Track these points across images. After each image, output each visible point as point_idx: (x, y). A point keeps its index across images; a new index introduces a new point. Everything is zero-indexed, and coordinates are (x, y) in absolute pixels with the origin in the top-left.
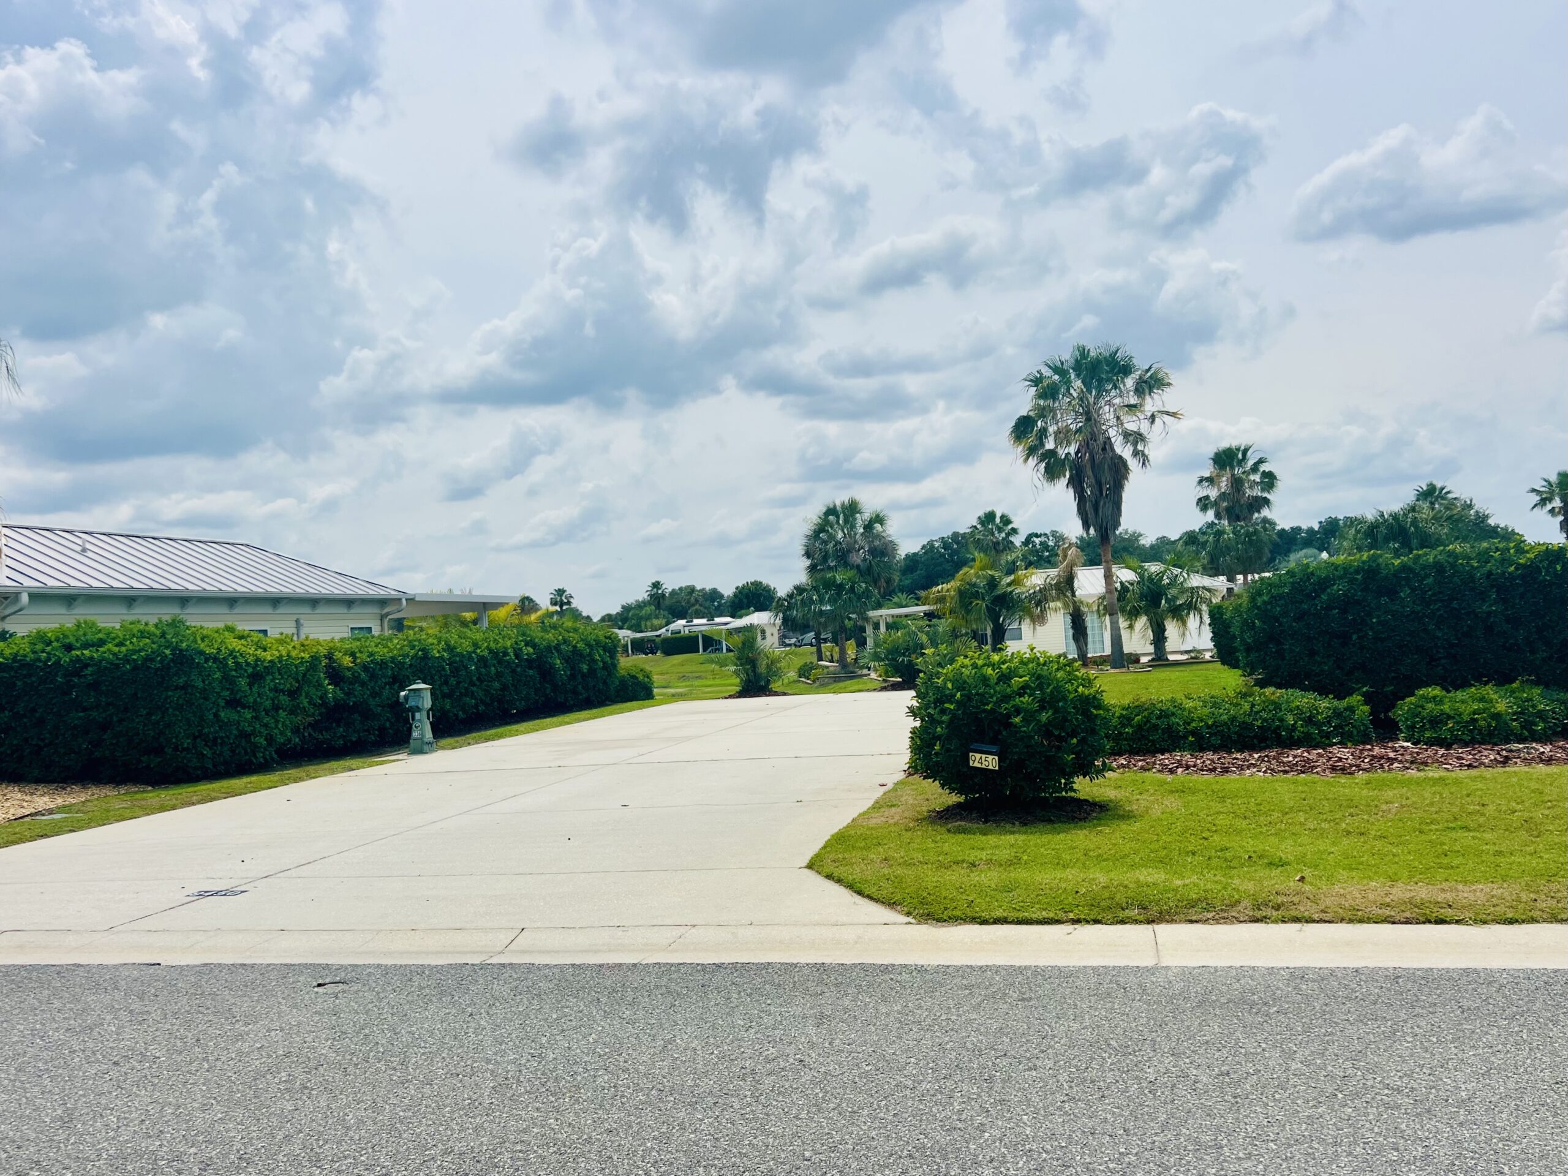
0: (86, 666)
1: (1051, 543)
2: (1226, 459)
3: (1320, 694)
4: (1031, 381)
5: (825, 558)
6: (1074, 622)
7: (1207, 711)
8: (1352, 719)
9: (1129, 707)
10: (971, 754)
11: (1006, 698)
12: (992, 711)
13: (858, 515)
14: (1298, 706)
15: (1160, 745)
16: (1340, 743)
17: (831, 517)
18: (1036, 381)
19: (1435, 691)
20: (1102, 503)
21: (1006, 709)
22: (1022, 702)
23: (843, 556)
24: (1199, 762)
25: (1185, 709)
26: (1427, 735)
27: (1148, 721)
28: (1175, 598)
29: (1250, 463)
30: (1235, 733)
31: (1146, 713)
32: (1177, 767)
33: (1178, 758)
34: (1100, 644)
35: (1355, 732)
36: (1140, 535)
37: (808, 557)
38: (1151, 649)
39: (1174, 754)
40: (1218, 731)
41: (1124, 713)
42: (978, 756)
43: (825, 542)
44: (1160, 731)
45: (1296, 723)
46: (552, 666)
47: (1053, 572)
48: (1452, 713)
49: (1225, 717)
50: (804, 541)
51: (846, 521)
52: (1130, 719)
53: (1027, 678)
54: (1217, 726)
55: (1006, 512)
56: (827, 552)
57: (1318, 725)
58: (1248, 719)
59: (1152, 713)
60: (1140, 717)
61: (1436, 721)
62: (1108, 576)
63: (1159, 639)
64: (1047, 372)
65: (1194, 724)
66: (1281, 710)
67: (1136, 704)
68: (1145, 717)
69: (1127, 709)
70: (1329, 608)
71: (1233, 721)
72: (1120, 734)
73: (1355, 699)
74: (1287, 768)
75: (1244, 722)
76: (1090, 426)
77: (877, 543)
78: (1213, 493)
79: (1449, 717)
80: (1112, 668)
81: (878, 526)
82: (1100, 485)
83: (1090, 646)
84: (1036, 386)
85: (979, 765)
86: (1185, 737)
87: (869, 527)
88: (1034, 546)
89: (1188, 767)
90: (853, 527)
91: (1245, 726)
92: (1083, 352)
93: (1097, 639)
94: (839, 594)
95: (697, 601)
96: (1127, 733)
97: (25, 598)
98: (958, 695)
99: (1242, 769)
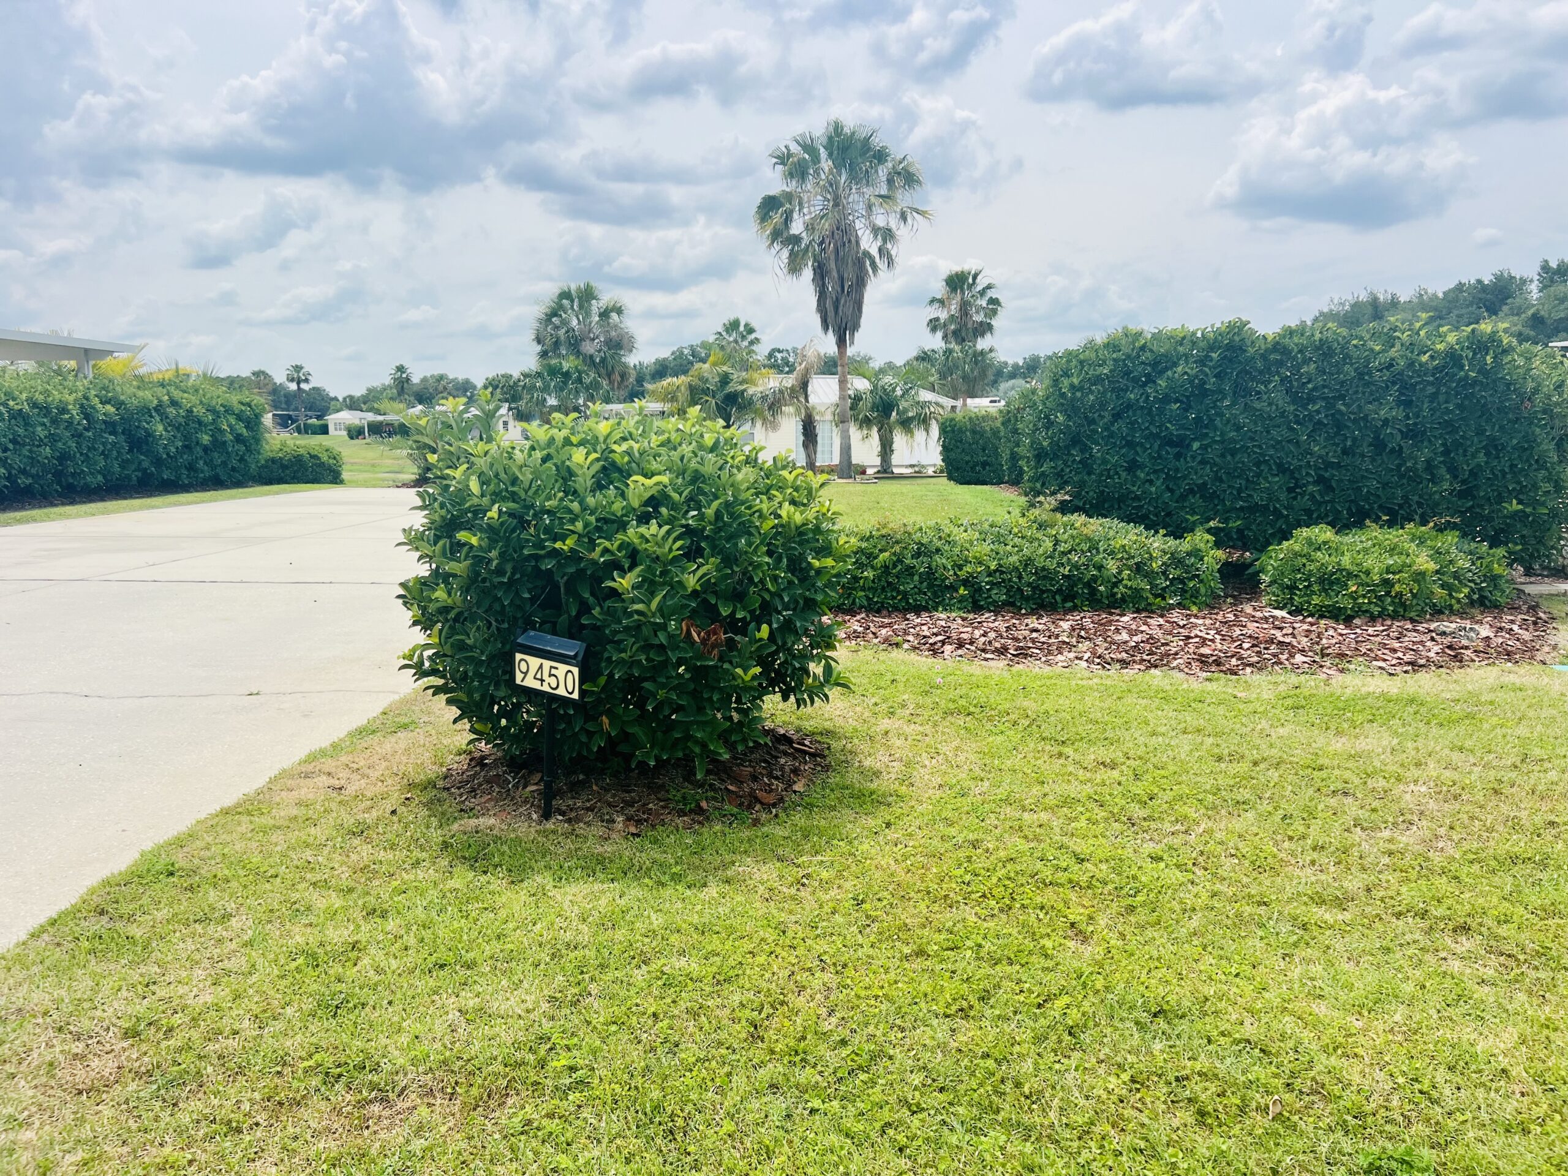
1: (791, 360)
2: (957, 282)
3: (1147, 528)
4: (778, 157)
5: (557, 344)
6: (805, 428)
7: (986, 548)
8: (1197, 569)
9: (871, 536)
10: (519, 656)
11: (612, 524)
12: (574, 556)
13: (594, 302)
14: (1124, 546)
15: (915, 600)
16: (1180, 605)
17: (565, 302)
18: (783, 159)
19: (1323, 533)
20: (842, 301)
21: (606, 551)
22: (642, 536)
23: (575, 344)
24: (977, 633)
25: (955, 542)
26: (1316, 600)
27: (900, 561)
28: (906, 410)
29: (979, 288)
30: (1029, 584)
31: (897, 548)
32: (943, 643)
33: (943, 623)
34: (829, 453)
35: (1203, 591)
36: (870, 358)
37: (539, 342)
38: (877, 461)
39: (937, 615)
40: (1004, 581)
41: (864, 545)
42: (534, 662)
43: (557, 328)
44: (916, 578)
45: (1120, 572)
46: (149, 434)
47: (789, 378)
48: (1354, 569)
49: (1014, 559)
50: (536, 325)
51: (581, 307)
52: (871, 556)
53: (665, 479)
54: (1002, 573)
55: (750, 321)
56: (558, 339)
57: (1150, 576)
58: (1051, 564)
59: (905, 548)
60: (887, 554)
61: (1330, 581)
62: (843, 383)
63: (886, 449)
64: (795, 148)
65: (968, 568)
66: (1098, 552)
67: (883, 532)
68: (894, 554)
69: (868, 540)
70: (1166, 399)
71: (1026, 565)
72: (856, 579)
73: (1200, 539)
74: (1124, 655)
75: (1043, 569)
76: (838, 212)
77: (613, 334)
78: (943, 315)
79: (1350, 575)
80: (839, 478)
81: (614, 315)
82: (842, 280)
83: (819, 455)
84: (783, 163)
85: (536, 685)
86: (953, 588)
87: (605, 314)
88: (776, 361)
89: (960, 645)
90: (588, 314)
91: (1044, 574)
92: (837, 128)
93: (827, 449)
94: (565, 383)
95: (445, 388)
96: (866, 578)
98: (493, 513)
99: (1050, 653)
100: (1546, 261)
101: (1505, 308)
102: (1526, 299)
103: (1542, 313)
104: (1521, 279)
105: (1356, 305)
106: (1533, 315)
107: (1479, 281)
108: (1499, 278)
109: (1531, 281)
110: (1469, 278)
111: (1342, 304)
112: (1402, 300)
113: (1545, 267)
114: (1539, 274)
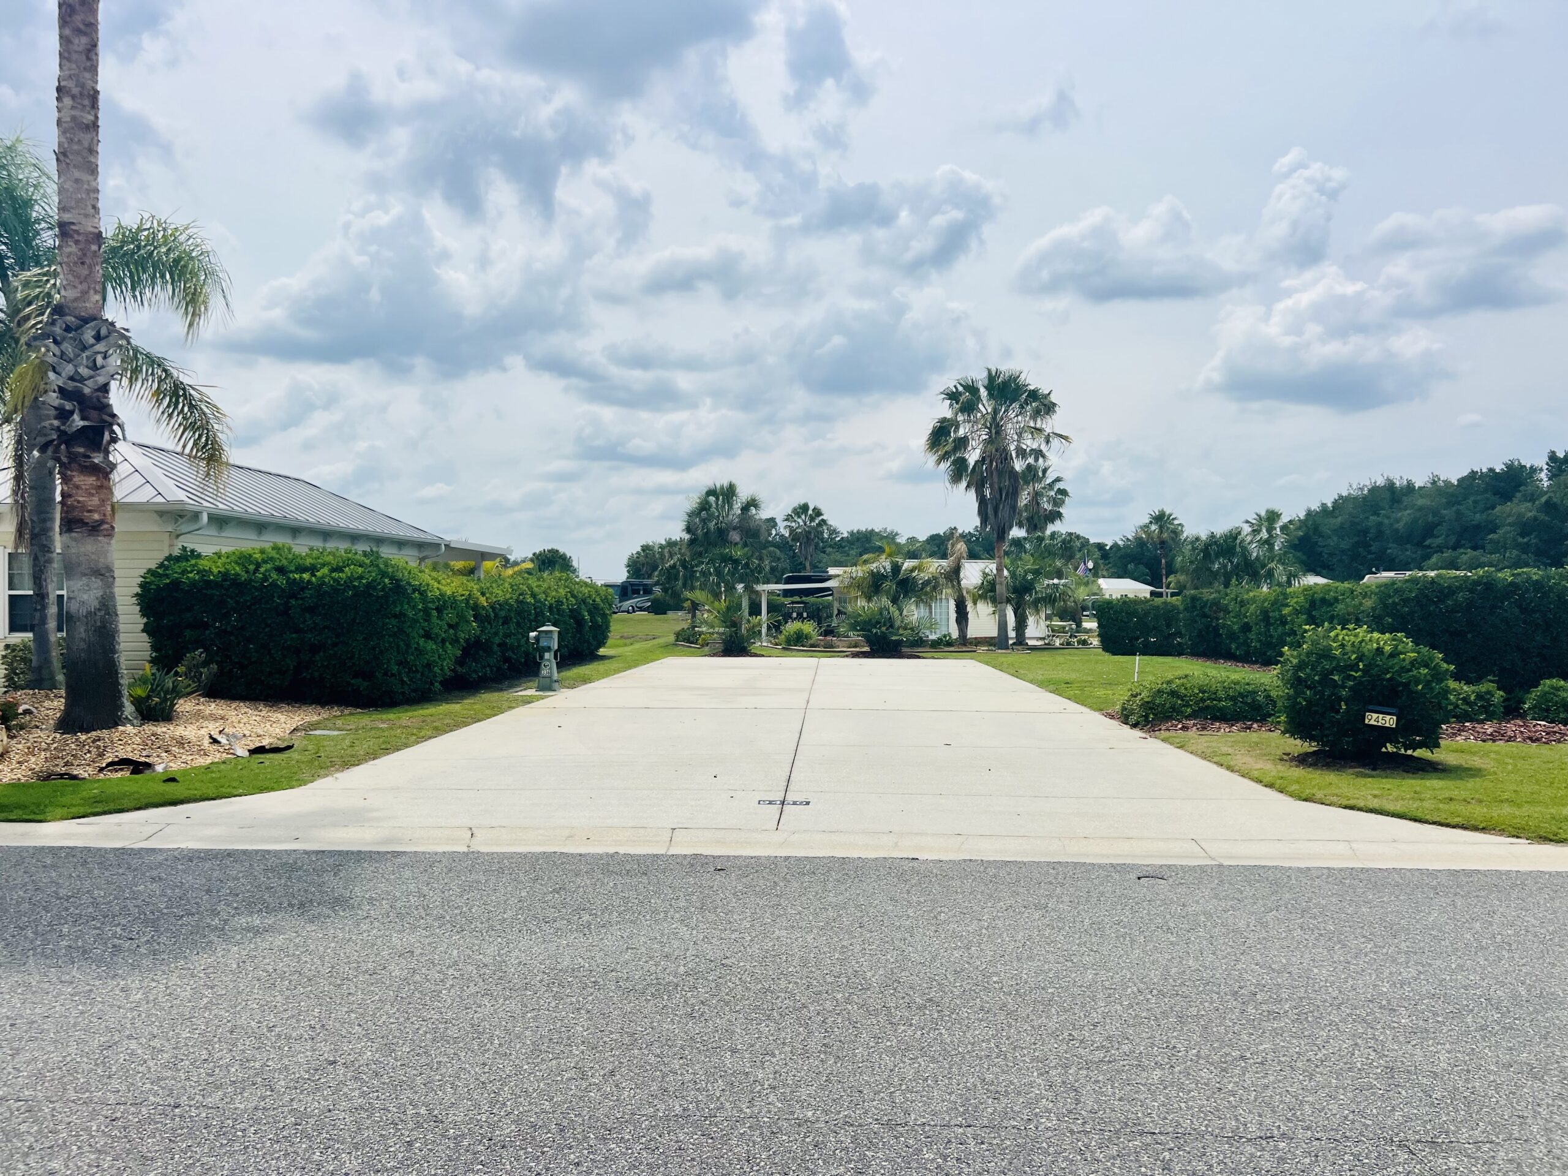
0: (303, 589)
4: (947, 394)
5: (708, 534)
6: (957, 606)
10: (1367, 714)
12: (1391, 679)
13: (735, 498)
17: (711, 498)
21: (1406, 678)
23: (722, 534)
29: (1049, 481)
36: (897, 534)
37: (690, 530)
42: (1375, 716)
43: (704, 521)
47: (944, 563)
50: (684, 516)
51: (725, 502)
55: (818, 506)
56: (709, 530)
63: (1021, 626)
76: (999, 438)
77: (755, 524)
81: (752, 508)
85: (1376, 723)
87: (745, 508)
90: (731, 508)
97: (205, 518)
98: (1361, 665)
100: (1553, 453)
101: (1518, 495)
102: (1538, 487)
103: (1555, 500)
104: (1531, 467)
105: (1374, 490)
106: (1547, 502)
107: (1491, 470)
108: (1510, 467)
109: (1541, 470)
110: (1482, 466)
111: (1362, 489)
112: (1417, 486)
113: (1553, 457)
114: (1547, 464)
